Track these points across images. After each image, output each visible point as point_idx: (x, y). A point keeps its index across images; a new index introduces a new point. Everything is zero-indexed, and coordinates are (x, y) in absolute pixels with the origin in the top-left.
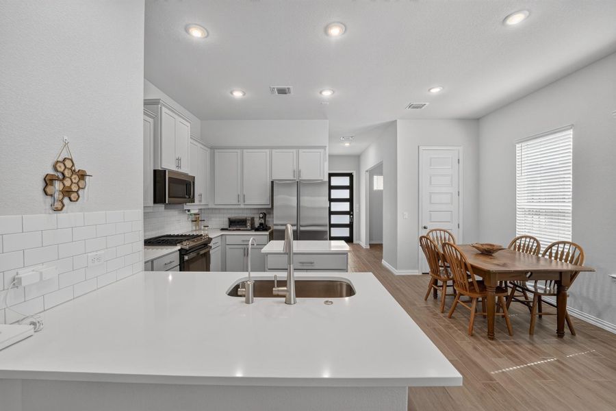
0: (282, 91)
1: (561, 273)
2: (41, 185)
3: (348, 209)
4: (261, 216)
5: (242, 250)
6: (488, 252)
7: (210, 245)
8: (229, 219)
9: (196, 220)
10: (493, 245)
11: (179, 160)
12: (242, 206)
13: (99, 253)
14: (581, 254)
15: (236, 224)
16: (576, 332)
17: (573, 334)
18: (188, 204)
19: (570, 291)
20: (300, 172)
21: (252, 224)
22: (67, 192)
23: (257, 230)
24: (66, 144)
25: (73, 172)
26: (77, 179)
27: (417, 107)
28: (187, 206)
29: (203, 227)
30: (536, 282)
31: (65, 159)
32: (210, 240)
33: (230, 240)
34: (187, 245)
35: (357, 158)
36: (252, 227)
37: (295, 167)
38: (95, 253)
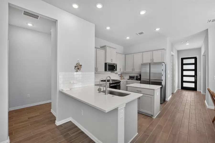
0: (141, 33)
2: (74, 68)
4: (139, 75)
7: (120, 83)
8: (130, 76)
9: (121, 76)
15: (131, 78)
20: (153, 59)
22: (78, 69)
26: (80, 66)
28: (115, 72)
31: (78, 63)
32: (121, 81)
35: (200, 49)
36: (136, 79)
37: (151, 58)
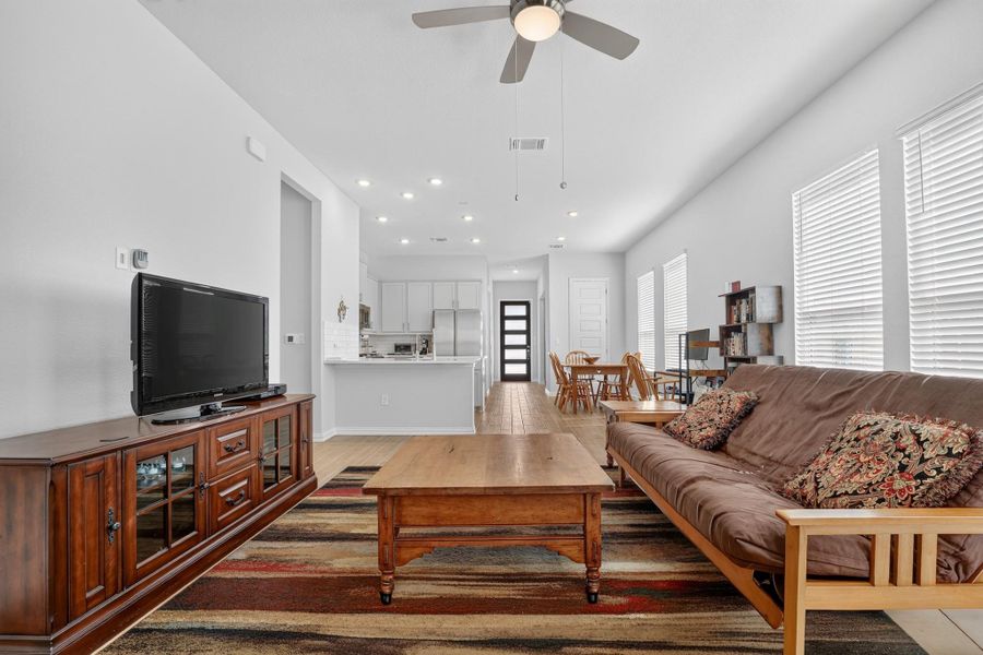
0: (440, 240)
3: (524, 343)
8: (395, 345)
12: (406, 334)
20: (458, 303)
27: (558, 247)
35: (535, 284)
37: (454, 298)
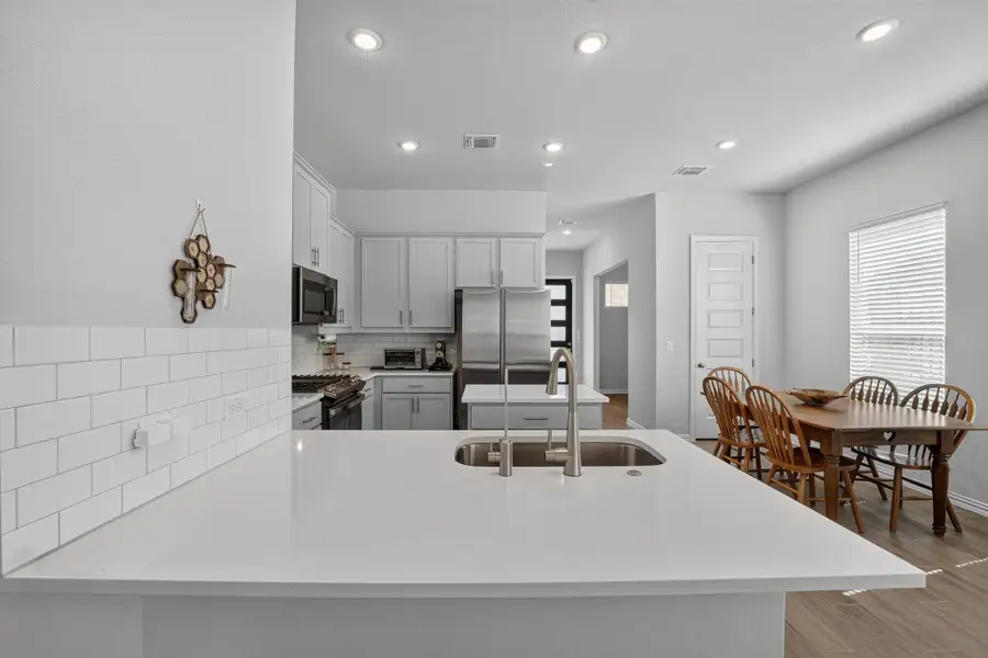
0: (482, 143)
1: (939, 433)
2: (169, 277)
3: (563, 338)
4: (439, 345)
5: (408, 403)
6: (818, 401)
7: (362, 392)
8: (385, 351)
9: (330, 353)
10: (823, 392)
11: (315, 251)
12: (407, 331)
13: (238, 396)
14: (969, 402)
15: (397, 359)
16: (962, 528)
17: (958, 530)
18: (324, 325)
19: (953, 462)
20: (501, 275)
21: (423, 359)
22: (201, 292)
23: (432, 369)
24: (200, 212)
25: (208, 258)
26: (213, 272)
27: (694, 173)
28: (323, 329)
29: (340, 365)
30: (892, 449)
31: (198, 237)
32: (363, 383)
33: (389, 385)
34: (333, 391)
35: (578, 256)
36: (423, 365)
37: (494, 268)
38: (234, 397)
